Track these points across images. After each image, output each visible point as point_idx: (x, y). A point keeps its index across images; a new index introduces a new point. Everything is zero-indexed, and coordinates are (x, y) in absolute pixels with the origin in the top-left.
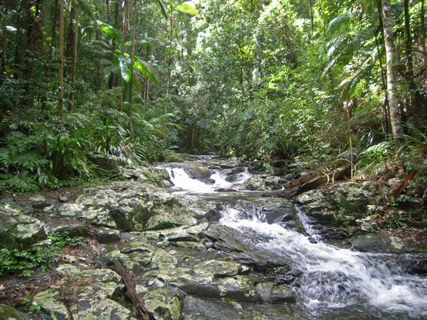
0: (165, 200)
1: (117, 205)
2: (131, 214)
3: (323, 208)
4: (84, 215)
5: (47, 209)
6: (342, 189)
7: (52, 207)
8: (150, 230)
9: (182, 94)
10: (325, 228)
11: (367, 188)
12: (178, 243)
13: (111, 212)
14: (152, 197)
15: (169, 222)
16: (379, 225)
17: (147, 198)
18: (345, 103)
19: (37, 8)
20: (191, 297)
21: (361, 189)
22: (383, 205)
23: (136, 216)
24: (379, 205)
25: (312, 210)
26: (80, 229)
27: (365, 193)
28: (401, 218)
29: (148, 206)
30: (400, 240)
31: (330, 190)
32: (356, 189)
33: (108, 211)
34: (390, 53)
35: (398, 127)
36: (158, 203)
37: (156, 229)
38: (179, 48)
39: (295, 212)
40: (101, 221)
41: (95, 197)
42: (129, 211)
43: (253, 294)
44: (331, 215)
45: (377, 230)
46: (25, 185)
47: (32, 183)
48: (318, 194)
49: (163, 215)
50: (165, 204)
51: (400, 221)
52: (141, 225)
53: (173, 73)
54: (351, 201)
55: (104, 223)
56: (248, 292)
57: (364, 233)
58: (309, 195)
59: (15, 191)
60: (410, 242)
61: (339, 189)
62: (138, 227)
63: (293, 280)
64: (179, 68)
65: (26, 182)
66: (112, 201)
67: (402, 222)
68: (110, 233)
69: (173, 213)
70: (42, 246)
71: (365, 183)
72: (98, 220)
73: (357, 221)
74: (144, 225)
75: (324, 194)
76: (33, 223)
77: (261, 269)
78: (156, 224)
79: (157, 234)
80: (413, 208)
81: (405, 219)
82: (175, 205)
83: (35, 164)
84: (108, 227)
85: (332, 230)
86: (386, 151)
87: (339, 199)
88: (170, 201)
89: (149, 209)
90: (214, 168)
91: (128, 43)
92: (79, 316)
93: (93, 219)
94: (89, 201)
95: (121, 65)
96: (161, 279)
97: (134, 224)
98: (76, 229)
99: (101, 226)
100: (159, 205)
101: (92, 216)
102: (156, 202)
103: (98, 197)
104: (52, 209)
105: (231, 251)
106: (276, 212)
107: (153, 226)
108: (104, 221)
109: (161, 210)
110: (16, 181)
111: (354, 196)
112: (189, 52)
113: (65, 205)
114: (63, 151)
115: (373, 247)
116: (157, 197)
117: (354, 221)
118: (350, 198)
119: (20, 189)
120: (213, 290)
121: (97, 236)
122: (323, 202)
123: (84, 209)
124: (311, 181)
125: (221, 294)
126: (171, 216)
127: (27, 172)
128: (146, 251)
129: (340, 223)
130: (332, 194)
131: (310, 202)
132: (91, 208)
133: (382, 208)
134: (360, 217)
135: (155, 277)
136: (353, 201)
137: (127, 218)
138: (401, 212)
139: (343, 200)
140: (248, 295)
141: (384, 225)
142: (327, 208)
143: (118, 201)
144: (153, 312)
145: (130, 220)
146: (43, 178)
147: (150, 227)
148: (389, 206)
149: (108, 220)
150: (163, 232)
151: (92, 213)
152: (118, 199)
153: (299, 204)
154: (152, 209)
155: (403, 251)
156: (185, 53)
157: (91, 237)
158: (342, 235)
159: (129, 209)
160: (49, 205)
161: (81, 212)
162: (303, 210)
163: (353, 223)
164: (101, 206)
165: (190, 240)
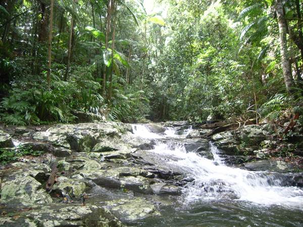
0: (108, 132)
1: (73, 133)
2: (82, 140)
3: (230, 143)
4: (49, 139)
5: (25, 134)
6: (246, 129)
7: (28, 133)
8: (95, 152)
9: (156, 81)
10: (229, 157)
11: (266, 129)
12: (111, 160)
13: (67, 137)
14: (100, 130)
15: (108, 147)
16: (271, 154)
17: (96, 131)
18: (263, 76)
19: (43, 15)
20: (99, 186)
21: (261, 130)
22: (276, 140)
23: (86, 142)
24: (274, 140)
25: (222, 144)
26: (41, 146)
27: (264, 132)
28: (289, 149)
29: (95, 136)
30: (284, 163)
31: (237, 131)
32: (256, 129)
33: (65, 137)
34: (281, 28)
35: (290, 82)
36: (102, 135)
37: (99, 151)
38: (154, 49)
39: (209, 146)
40: (59, 143)
41: (59, 129)
42: (80, 138)
43: (146, 188)
44: (235, 147)
45: (269, 157)
46: (16, 121)
47: (21, 120)
48: (228, 134)
49: (105, 142)
50: (108, 135)
51: (289, 151)
52: (89, 148)
53: (150, 67)
54: (251, 138)
55: (61, 145)
56: (142, 186)
57: (258, 159)
58: (221, 134)
59: (8, 124)
60: (293, 165)
61: (244, 130)
62: (87, 150)
63: (185, 184)
64: (154, 63)
65: (17, 119)
66: (70, 131)
67: (290, 152)
68: (63, 150)
69: (113, 142)
70: (7, 150)
71: (264, 126)
72: (58, 143)
73: (255, 151)
74: (91, 149)
75: (232, 134)
76: (4, 135)
77: (163, 176)
78: (100, 148)
79: (98, 154)
80: (299, 141)
81: (293, 149)
82: (115, 136)
83: (24, 108)
84: (64, 147)
85: (233, 158)
86: (282, 102)
87: (242, 136)
88: (112, 133)
89: (96, 138)
90: (168, 126)
91: (110, 42)
92: (5, 184)
93: (54, 142)
94: (55, 130)
95: (104, 55)
96: (82, 175)
97: (83, 147)
98: (39, 146)
99: (59, 146)
100: (103, 135)
101: (54, 140)
102: (102, 134)
103: (62, 129)
104: (29, 135)
105: (145, 164)
106: (193, 145)
107: (98, 150)
108: (61, 143)
109: (104, 139)
110: (11, 118)
111: (255, 134)
112: (161, 52)
113: (38, 132)
114: (45, 101)
115: (261, 167)
116: (102, 130)
117: (252, 152)
118: (251, 135)
119: (12, 123)
120: (115, 183)
121: (54, 151)
122: (231, 139)
123: (50, 136)
124: (225, 126)
125: (121, 186)
126: (111, 143)
127: (18, 113)
128: (84, 161)
129: (241, 153)
130: (239, 133)
131: (221, 139)
132: (55, 135)
133: (275, 142)
134: (257, 149)
135: (78, 173)
136: (253, 137)
137: (78, 142)
138: (289, 145)
139: (245, 137)
140: (142, 188)
141: (276, 155)
142: (233, 143)
143: (74, 131)
144: (62, 189)
145: (81, 143)
146: (28, 117)
147: (95, 150)
148: (281, 140)
149: (64, 143)
150: (103, 153)
151: (54, 138)
152: (74, 130)
153: (213, 141)
154: (98, 138)
155: (286, 171)
156: (159, 54)
157: (50, 152)
158: (240, 161)
159: (81, 137)
160: (27, 132)
161: (47, 137)
162: (215, 145)
163: (251, 153)
164: (62, 134)
165: (119, 158)
